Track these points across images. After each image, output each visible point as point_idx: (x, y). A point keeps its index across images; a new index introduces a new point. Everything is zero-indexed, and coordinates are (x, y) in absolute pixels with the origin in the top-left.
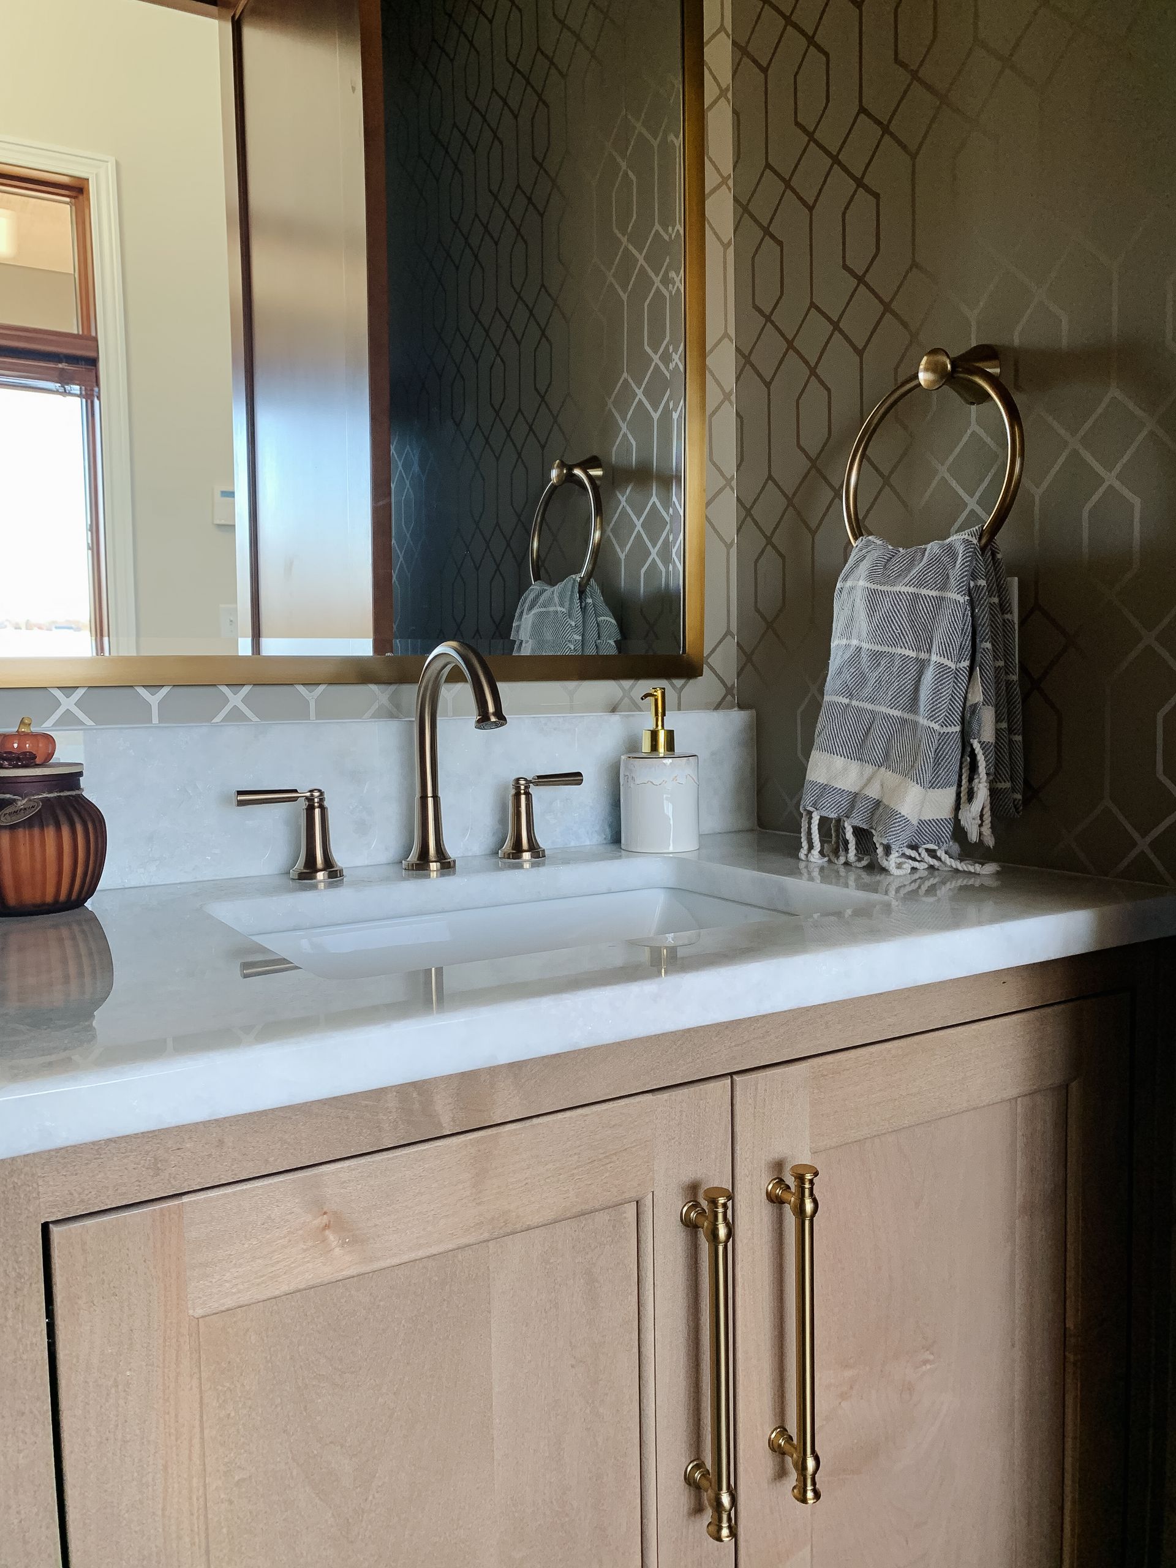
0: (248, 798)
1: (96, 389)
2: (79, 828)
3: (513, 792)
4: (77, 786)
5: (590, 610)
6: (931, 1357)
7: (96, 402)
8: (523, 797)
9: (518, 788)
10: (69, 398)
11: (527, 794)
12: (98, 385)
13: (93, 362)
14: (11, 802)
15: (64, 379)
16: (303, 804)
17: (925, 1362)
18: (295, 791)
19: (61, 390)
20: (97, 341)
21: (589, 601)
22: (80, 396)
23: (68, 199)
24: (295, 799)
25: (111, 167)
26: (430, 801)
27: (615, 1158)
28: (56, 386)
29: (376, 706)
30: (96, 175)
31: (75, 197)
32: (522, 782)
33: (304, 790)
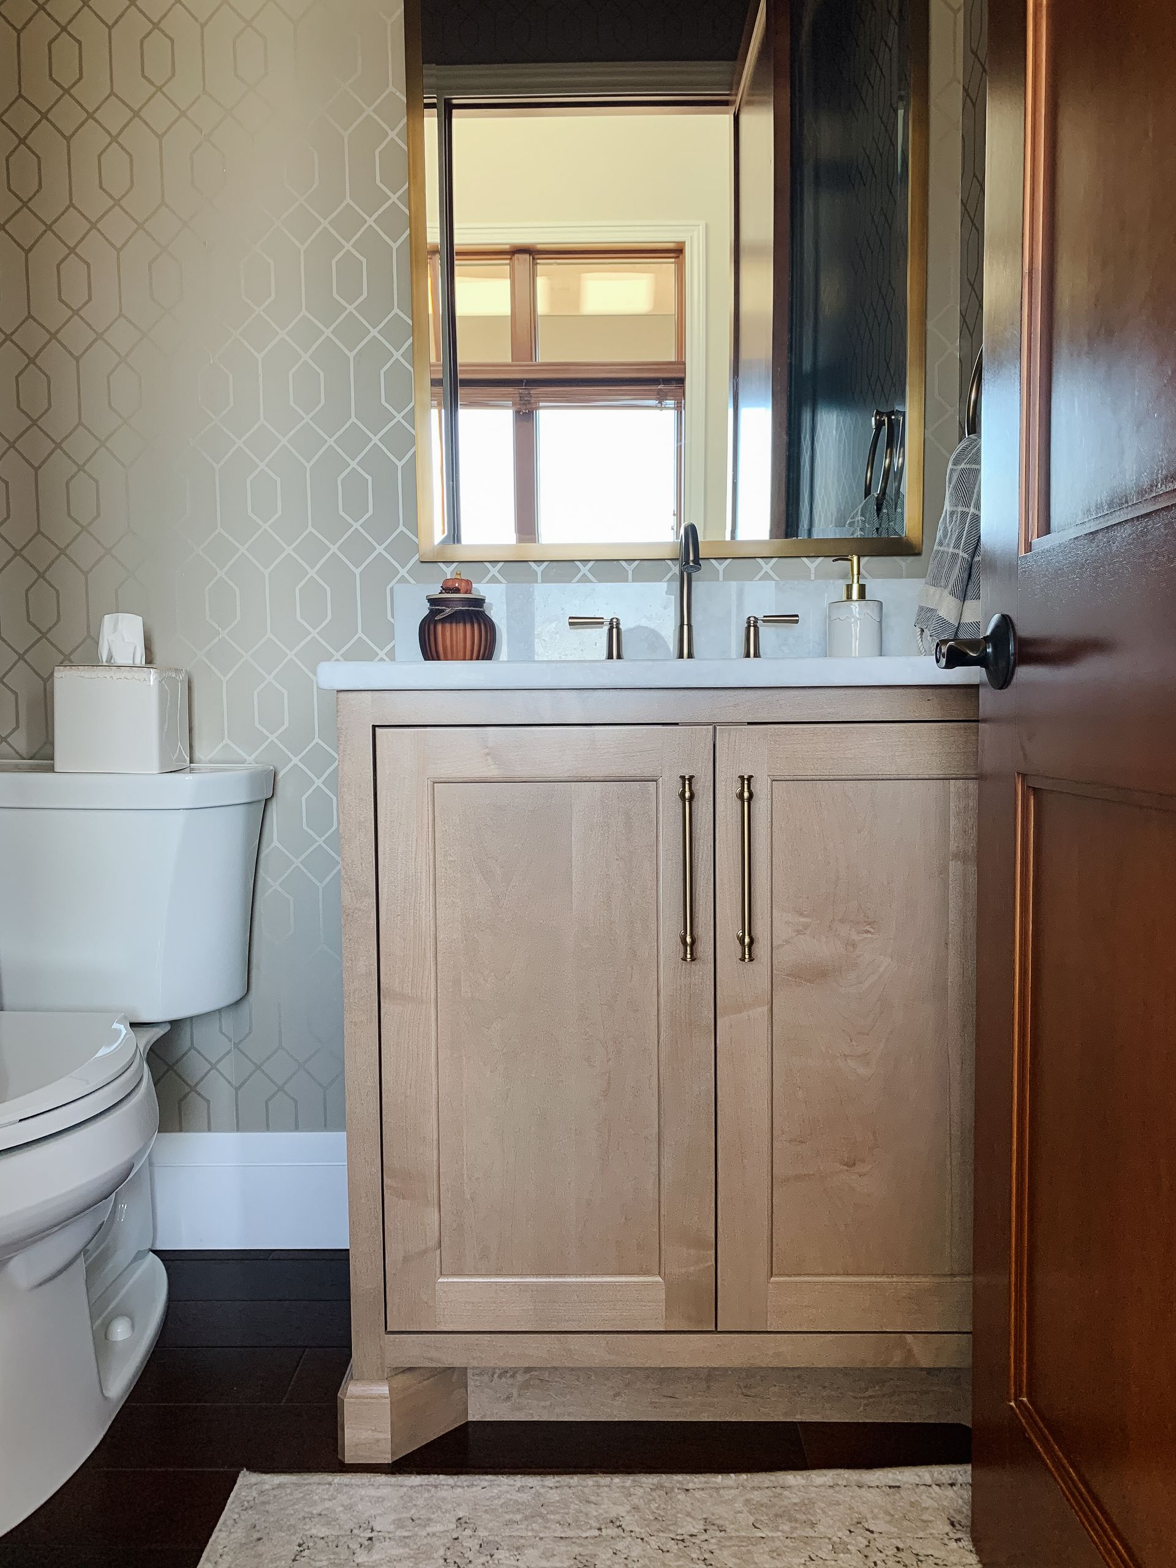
0: (576, 623)
1: (683, 402)
2: (476, 626)
3: (746, 625)
4: (482, 606)
5: (885, 517)
6: (872, 930)
7: (683, 412)
8: (752, 629)
9: (749, 623)
10: (664, 411)
11: (755, 627)
12: (684, 396)
13: (681, 381)
14: (443, 611)
15: (661, 397)
16: (606, 628)
17: (867, 932)
18: (603, 618)
19: (659, 405)
20: (685, 364)
21: (885, 511)
22: (674, 408)
23: (673, 260)
24: (602, 623)
25: (702, 229)
26: (686, 628)
27: (638, 754)
28: (654, 402)
29: (670, 575)
30: (691, 237)
31: (677, 257)
32: (752, 619)
33: (607, 618)
